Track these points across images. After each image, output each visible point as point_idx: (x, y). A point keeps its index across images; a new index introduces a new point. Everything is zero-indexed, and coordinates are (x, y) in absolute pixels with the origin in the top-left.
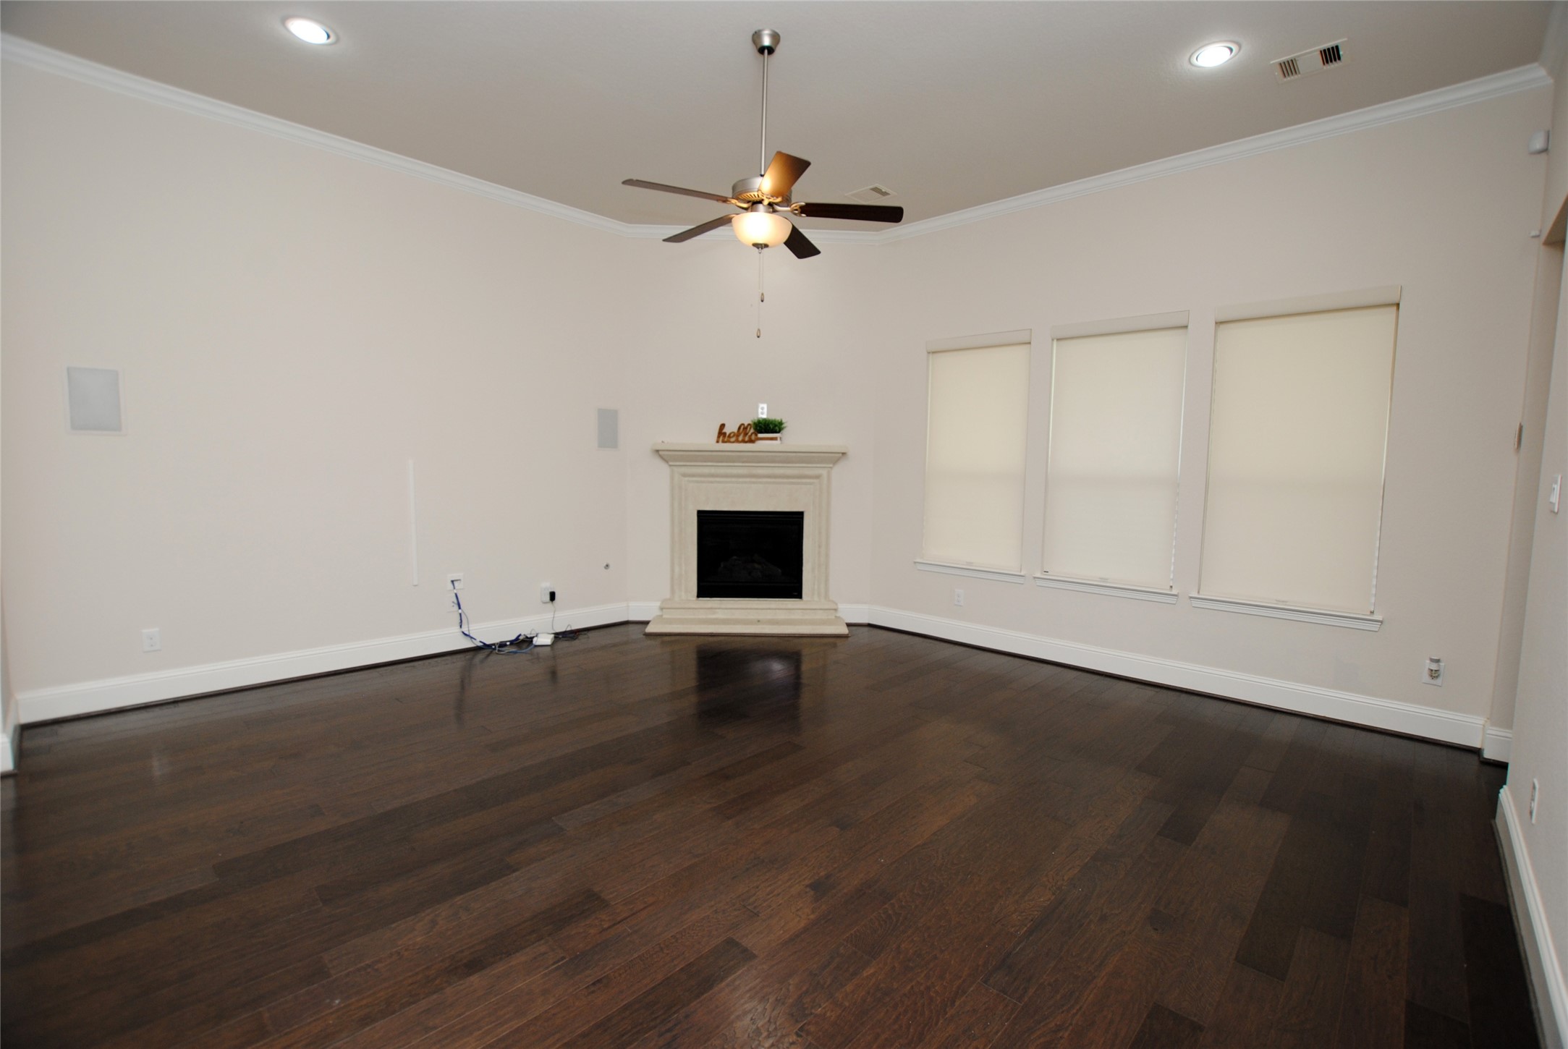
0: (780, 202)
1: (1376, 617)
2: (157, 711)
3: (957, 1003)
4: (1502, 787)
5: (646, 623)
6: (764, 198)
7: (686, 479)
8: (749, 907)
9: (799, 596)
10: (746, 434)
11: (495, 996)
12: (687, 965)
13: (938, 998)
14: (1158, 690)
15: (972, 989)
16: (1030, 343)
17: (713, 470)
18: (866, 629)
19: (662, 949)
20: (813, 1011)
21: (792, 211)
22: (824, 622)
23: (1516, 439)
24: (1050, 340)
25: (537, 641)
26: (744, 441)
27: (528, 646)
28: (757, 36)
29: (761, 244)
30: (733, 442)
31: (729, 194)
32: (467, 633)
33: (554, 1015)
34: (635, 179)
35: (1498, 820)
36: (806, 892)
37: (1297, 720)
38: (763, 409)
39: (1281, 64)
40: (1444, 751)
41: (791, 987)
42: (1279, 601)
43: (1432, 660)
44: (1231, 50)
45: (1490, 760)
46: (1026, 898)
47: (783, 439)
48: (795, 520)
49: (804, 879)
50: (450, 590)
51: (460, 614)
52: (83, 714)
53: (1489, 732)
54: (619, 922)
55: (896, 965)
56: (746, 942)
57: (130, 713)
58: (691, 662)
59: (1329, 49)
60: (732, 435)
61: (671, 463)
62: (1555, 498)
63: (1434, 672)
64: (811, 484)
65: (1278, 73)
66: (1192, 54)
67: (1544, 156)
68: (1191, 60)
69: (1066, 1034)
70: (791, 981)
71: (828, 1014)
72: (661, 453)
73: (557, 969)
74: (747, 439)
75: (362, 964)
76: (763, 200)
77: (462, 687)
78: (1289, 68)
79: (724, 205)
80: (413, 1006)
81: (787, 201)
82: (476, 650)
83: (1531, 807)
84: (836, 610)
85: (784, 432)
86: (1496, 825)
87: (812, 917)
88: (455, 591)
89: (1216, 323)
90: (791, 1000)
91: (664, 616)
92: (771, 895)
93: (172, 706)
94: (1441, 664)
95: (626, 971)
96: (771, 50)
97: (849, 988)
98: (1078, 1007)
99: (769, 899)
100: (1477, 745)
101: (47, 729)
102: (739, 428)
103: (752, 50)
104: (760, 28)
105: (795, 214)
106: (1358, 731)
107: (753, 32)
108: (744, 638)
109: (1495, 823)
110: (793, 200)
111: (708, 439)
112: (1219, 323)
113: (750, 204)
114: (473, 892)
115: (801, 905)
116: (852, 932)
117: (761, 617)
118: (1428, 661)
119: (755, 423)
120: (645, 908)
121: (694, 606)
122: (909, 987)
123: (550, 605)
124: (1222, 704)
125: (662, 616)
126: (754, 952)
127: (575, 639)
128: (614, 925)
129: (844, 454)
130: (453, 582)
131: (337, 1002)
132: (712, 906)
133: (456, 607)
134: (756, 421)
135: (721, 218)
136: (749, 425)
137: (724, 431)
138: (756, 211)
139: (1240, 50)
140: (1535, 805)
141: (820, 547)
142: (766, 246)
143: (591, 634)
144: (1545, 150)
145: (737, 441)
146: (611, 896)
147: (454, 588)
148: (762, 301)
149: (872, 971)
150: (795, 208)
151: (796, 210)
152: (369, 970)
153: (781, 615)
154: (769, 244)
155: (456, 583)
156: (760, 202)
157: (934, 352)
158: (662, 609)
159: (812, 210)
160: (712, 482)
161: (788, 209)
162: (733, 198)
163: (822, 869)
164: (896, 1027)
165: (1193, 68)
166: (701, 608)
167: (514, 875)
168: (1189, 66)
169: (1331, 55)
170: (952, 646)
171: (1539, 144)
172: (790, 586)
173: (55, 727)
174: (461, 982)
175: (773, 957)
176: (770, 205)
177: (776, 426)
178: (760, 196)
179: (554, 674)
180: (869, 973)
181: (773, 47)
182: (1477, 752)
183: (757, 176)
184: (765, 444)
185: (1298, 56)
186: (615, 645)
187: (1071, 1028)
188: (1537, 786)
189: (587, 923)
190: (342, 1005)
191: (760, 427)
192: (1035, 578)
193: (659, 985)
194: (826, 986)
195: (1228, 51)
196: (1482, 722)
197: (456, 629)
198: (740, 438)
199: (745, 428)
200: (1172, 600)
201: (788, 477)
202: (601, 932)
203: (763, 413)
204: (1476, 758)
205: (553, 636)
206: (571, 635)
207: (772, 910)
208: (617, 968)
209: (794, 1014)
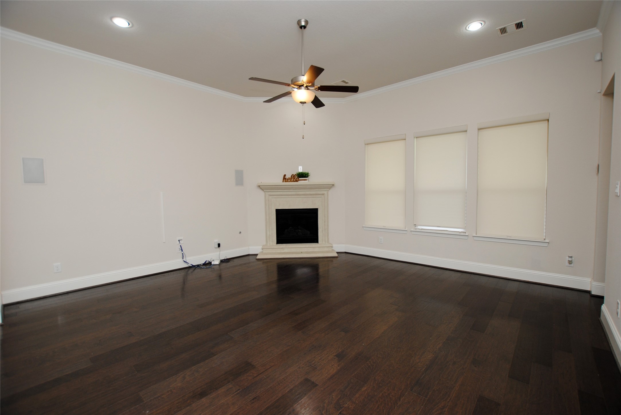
0: (311, 85)
1: (546, 241)
2: (60, 297)
3: (401, 400)
4: (602, 305)
5: (257, 255)
6: (304, 84)
7: (271, 197)
8: (312, 365)
9: (317, 242)
10: (294, 178)
11: (213, 406)
12: (290, 390)
13: (393, 398)
14: (462, 273)
15: (406, 393)
16: (405, 139)
17: (281, 193)
18: (344, 254)
19: (279, 384)
20: (344, 406)
21: (315, 89)
22: (328, 252)
23: (597, 170)
24: (413, 138)
25: (213, 263)
26: (293, 181)
27: (210, 265)
28: (299, 22)
29: (303, 102)
30: (289, 182)
31: (290, 83)
32: (185, 261)
33: (238, 413)
34: (254, 77)
35: (602, 318)
36: (335, 358)
37: (518, 283)
38: (300, 168)
39: (500, 29)
40: (576, 293)
41: (334, 397)
42: (508, 236)
43: (569, 257)
44: (482, 24)
45: (594, 295)
46: (423, 356)
47: (309, 180)
48: (314, 212)
49: (333, 353)
50: (178, 244)
51: (183, 253)
52: (29, 299)
53: (593, 284)
54: (261, 374)
55: (375, 385)
56: (313, 380)
57: (49, 298)
58: (275, 269)
59: (518, 23)
60: (289, 179)
61: (265, 191)
62: (618, 191)
63: (570, 261)
64: (320, 197)
65: (499, 33)
66: (467, 26)
67: (600, 62)
68: (466, 28)
69: (447, 410)
70: (333, 394)
71: (350, 407)
72: (261, 187)
73: (238, 394)
74: (295, 180)
75: (156, 396)
76: (304, 85)
77: (184, 283)
78: (503, 31)
79: (288, 87)
80: (180, 412)
81: (313, 85)
82: (189, 268)
83: (617, 311)
84: (332, 247)
85: (309, 177)
86: (601, 320)
87: (338, 368)
88: (180, 244)
89: (478, 129)
90: (334, 402)
91: (264, 252)
92: (321, 360)
93: (66, 295)
94: (573, 258)
95: (266, 394)
96: (305, 27)
97: (357, 395)
98: (449, 398)
99: (320, 362)
100: (588, 289)
101: (15, 306)
102: (292, 176)
103: (297, 27)
104: (301, 19)
105: (316, 90)
106: (542, 286)
107: (298, 20)
108: (296, 259)
109: (601, 319)
110: (315, 84)
111: (279, 181)
112: (479, 129)
113: (298, 87)
114: (199, 364)
115: (333, 363)
116: (355, 373)
117: (302, 251)
118: (567, 257)
119: (298, 174)
120: (270, 368)
121: (275, 247)
122: (381, 394)
123: (218, 249)
124: (488, 278)
125: (263, 252)
126: (317, 383)
127: (228, 262)
128: (259, 375)
129: (333, 185)
130: (179, 240)
131: (148, 412)
132: (297, 366)
133: (181, 251)
134: (298, 173)
135: (287, 92)
136: (295, 174)
137: (286, 177)
138: (301, 89)
139: (485, 23)
140: (619, 311)
141: (325, 222)
142: (305, 103)
143: (235, 260)
144: (601, 60)
145: (291, 181)
146: (256, 363)
147: (180, 243)
148: (304, 124)
149: (366, 388)
150: (316, 88)
151: (317, 88)
152: (159, 398)
153: (311, 250)
154: (307, 102)
155: (180, 241)
156: (303, 86)
157: (367, 144)
158: (263, 249)
159: (323, 88)
160: (281, 198)
161: (313, 88)
162: (292, 84)
163: (339, 349)
164: (378, 410)
165: (467, 31)
166: (278, 248)
167: (215, 357)
168: (466, 31)
169: (519, 25)
170: (379, 259)
171: (598, 58)
172: (313, 238)
173: (18, 305)
174: (198, 401)
175: (325, 385)
176: (307, 87)
177: (306, 175)
178: (303, 83)
179: (220, 277)
180: (365, 389)
181: (306, 26)
182: (589, 292)
183: (300, 76)
184: (302, 182)
185: (507, 26)
186: (245, 264)
187: (448, 407)
188: (619, 303)
189: (248, 375)
190: (150, 413)
191: (300, 175)
192: (411, 231)
193: (280, 398)
194: (348, 395)
195: (481, 24)
196: (590, 280)
197: (181, 260)
198: (292, 180)
199: (294, 176)
200: (466, 238)
201: (311, 195)
202: (253, 378)
203: (300, 170)
204: (588, 294)
205: (220, 261)
206: (227, 261)
207: (322, 366)
208: (262, 392)
209: (336, 407)
